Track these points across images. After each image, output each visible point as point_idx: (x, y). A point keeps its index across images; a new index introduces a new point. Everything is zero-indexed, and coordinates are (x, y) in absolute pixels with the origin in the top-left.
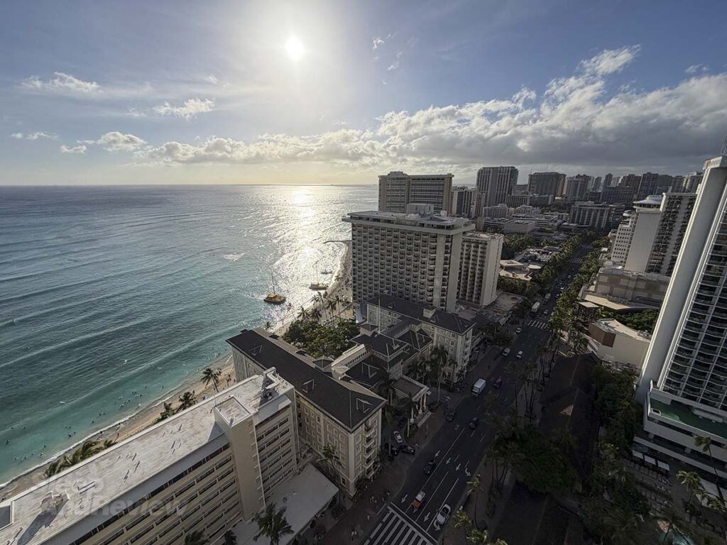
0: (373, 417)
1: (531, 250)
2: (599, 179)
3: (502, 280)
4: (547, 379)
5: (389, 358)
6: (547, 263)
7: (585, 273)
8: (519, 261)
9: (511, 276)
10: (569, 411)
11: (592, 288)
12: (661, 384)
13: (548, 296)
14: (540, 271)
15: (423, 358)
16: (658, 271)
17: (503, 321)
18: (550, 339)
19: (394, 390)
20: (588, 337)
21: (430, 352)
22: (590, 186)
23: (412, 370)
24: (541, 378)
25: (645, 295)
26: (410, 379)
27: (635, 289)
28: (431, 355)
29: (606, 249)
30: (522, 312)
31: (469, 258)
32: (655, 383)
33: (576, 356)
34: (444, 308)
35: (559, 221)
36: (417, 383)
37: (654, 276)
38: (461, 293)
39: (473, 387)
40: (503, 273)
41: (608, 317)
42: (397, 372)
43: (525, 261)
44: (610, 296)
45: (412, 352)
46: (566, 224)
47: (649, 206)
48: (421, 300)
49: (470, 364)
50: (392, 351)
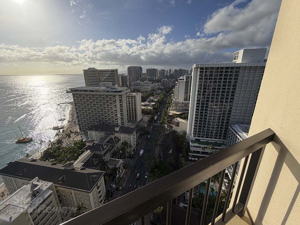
0: (100, 181)
1: (151, 97)
2: (167, 71)
3: (143, 110)
4: (163, 143)
5: (103, 153)
6: (157, 102)
7: (168, 103)
8: (148, 102)
9: (146, 108)
10: (171, 152)
11: (171, 108)
12: (192, 135)
13: (159, 113)
14: (155, 105)
15: (118, 148)
16: (187, 100)
17: (146, 126)
18: (162, 129)
19: (108, 166)
20: (172, 125)
21: (120, 145)
22: (165, 74)
23: (114, 155)
24: (161, 143)
25: (184, 108)
26: (114, 159)
27: (182, 107)
28: (121, 146)
29: (172, 95)
30: (151, 121)
31: (130, 103)
32: (191, 135)
33: (170, 132)
34: (123, 125)
35: (158, 86)
36: (117, 159)
37: (186, 102)
38: (129, 118)
39: (139, 154)
40: (143, 107)
41: (177, 117)
42: (107, 158)
43: (149, 102)
44: (176, 110)
45: (113, 147)
46: (160, 87)
47: (182, 79)
48: (113, 124)
49: (137, 145)
50: (103, 149)
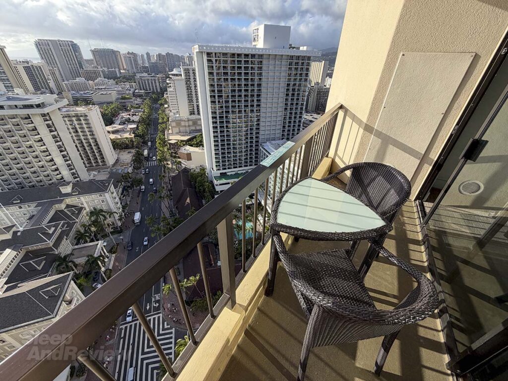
0: (69, 291)
1: (123, 114)
2: (142, 56)
3: (114, 142)
4: (171, 192)
5: (50, 243)
6: (139, 122)
7: (163, 123)
8: (119, 124)
9: (119, 137)
10: (188, 200)
11: (170, 131)
12: (215, 168)
13: (149, 144)
14: (137, 128)
15: (84, 226)
16: (194, 114)
17: (130, 170)
18: (163, 169)
19: (73, 262)
20: (180, 160)
21: (88, 218)
22: (140, 62)
23: (80, 238)
24: (169, 193)
25: (193, 128)
26: (82, 245)
27: (189, 126)
28: (90, 218)
29: (166, 106)
30: (138, 160)
31: (77, 132)
32: (213, 169)
33: (179, 172)
34: (78, 179)
35: (132, 90)
36: (91, 244)
37: (193, 117)
38: (86, 162)
39: (134, 221)
40: (113, 136)
41: (184, 145)
42: (66, 248)
43: (123, 123)
44: (179, 133)
45: (70, 226)
46: (137, 91)
47: (177, 75)
48: (51, 182)
49: (124, 208)
50: (49, 236)
